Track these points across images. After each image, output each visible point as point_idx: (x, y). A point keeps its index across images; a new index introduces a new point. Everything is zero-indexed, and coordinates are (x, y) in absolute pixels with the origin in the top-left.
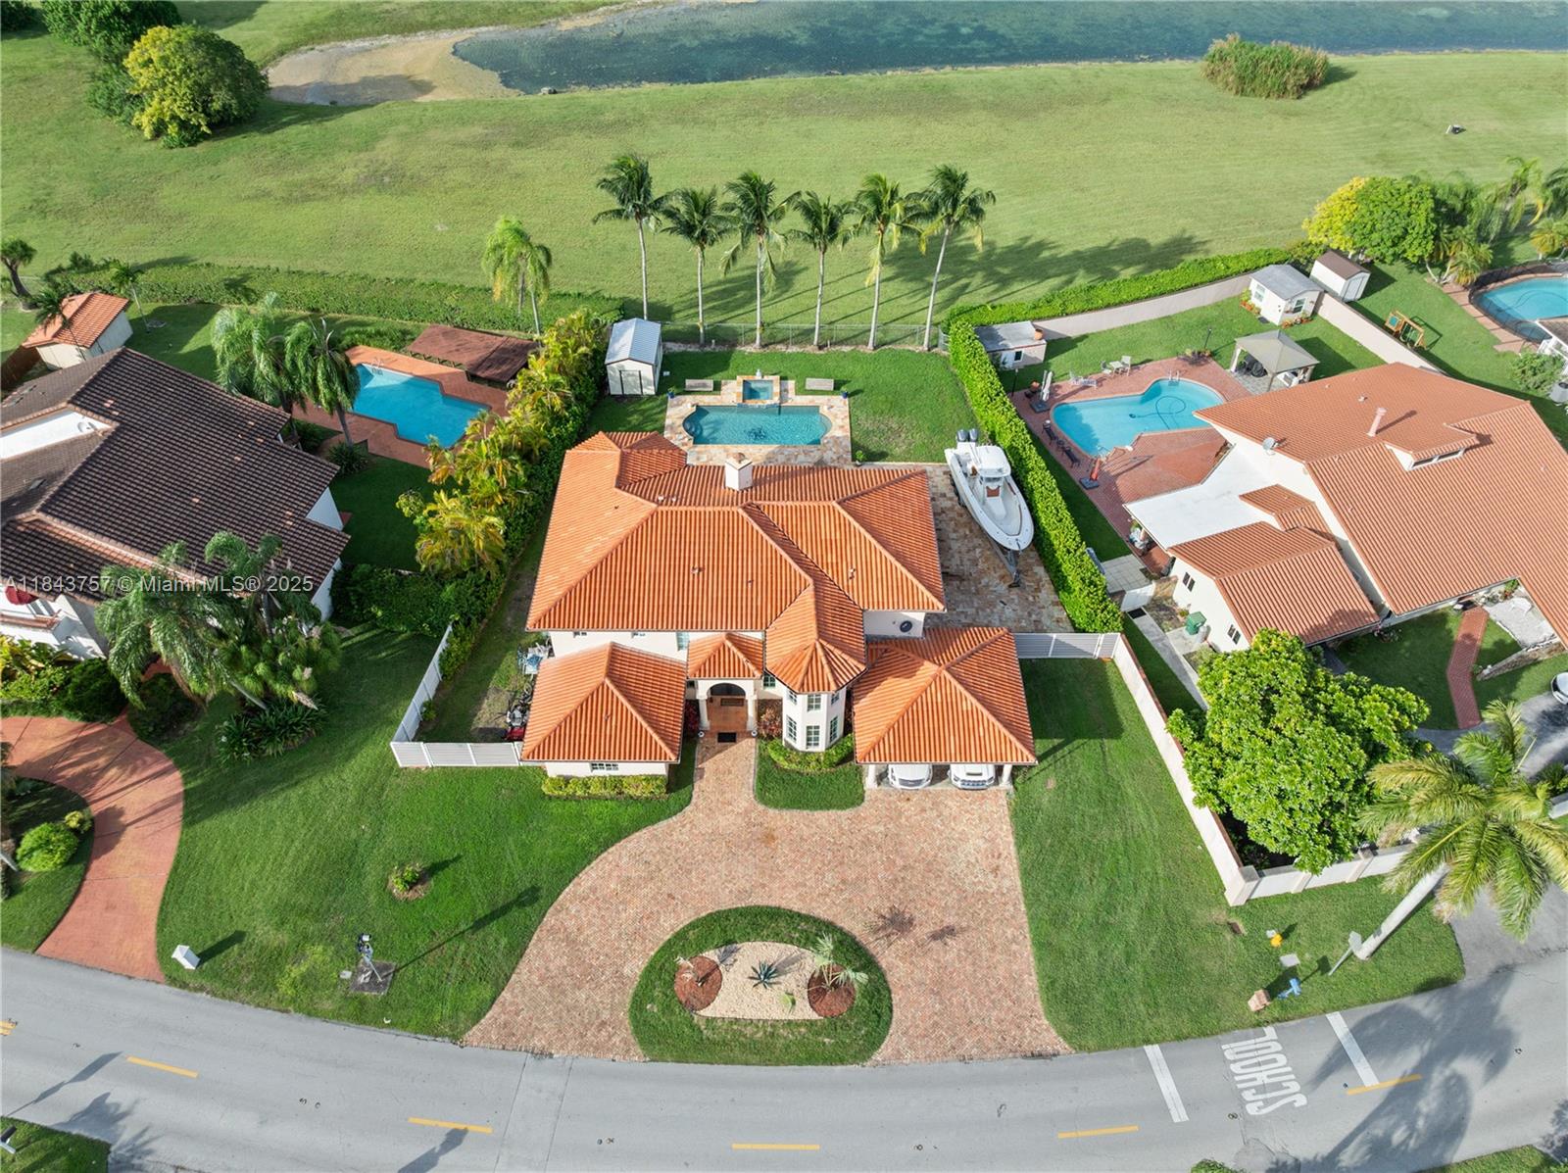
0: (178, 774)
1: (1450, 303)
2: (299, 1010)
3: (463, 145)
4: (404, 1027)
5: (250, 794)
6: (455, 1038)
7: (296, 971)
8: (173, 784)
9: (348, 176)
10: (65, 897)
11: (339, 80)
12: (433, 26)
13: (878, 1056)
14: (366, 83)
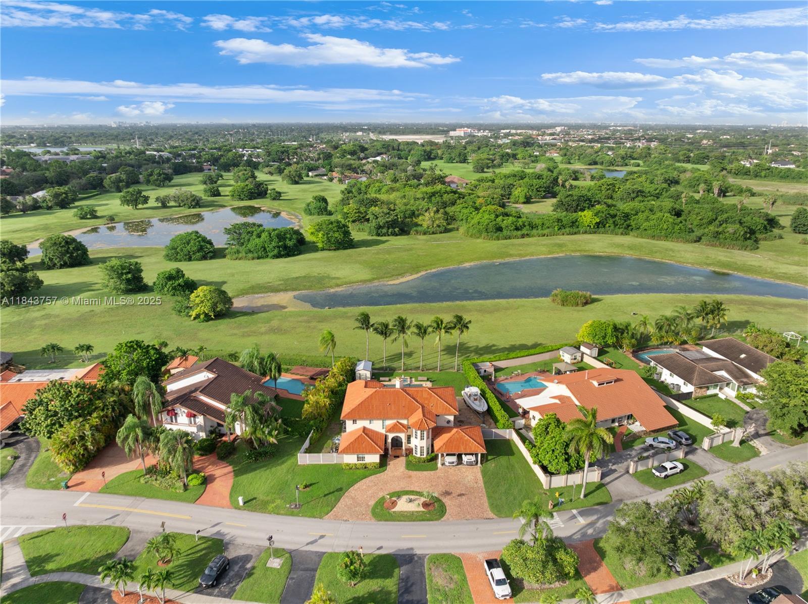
0: (231, 467)
1: (626, 357)
2: (274, 513)
3: (301, 322)
4: (306, 516)
5: (255, 470)
6: (321, 518)
7: (273, 505)
8: (230, 468)
9: (263, 329)
10: (202, 492)
11: (254, 305)
12: (286, 290)
13: (442, 519)
14: (263, 306)
